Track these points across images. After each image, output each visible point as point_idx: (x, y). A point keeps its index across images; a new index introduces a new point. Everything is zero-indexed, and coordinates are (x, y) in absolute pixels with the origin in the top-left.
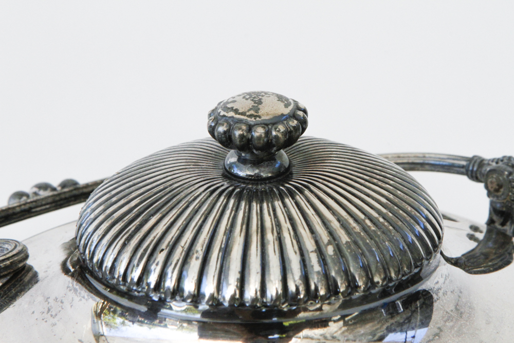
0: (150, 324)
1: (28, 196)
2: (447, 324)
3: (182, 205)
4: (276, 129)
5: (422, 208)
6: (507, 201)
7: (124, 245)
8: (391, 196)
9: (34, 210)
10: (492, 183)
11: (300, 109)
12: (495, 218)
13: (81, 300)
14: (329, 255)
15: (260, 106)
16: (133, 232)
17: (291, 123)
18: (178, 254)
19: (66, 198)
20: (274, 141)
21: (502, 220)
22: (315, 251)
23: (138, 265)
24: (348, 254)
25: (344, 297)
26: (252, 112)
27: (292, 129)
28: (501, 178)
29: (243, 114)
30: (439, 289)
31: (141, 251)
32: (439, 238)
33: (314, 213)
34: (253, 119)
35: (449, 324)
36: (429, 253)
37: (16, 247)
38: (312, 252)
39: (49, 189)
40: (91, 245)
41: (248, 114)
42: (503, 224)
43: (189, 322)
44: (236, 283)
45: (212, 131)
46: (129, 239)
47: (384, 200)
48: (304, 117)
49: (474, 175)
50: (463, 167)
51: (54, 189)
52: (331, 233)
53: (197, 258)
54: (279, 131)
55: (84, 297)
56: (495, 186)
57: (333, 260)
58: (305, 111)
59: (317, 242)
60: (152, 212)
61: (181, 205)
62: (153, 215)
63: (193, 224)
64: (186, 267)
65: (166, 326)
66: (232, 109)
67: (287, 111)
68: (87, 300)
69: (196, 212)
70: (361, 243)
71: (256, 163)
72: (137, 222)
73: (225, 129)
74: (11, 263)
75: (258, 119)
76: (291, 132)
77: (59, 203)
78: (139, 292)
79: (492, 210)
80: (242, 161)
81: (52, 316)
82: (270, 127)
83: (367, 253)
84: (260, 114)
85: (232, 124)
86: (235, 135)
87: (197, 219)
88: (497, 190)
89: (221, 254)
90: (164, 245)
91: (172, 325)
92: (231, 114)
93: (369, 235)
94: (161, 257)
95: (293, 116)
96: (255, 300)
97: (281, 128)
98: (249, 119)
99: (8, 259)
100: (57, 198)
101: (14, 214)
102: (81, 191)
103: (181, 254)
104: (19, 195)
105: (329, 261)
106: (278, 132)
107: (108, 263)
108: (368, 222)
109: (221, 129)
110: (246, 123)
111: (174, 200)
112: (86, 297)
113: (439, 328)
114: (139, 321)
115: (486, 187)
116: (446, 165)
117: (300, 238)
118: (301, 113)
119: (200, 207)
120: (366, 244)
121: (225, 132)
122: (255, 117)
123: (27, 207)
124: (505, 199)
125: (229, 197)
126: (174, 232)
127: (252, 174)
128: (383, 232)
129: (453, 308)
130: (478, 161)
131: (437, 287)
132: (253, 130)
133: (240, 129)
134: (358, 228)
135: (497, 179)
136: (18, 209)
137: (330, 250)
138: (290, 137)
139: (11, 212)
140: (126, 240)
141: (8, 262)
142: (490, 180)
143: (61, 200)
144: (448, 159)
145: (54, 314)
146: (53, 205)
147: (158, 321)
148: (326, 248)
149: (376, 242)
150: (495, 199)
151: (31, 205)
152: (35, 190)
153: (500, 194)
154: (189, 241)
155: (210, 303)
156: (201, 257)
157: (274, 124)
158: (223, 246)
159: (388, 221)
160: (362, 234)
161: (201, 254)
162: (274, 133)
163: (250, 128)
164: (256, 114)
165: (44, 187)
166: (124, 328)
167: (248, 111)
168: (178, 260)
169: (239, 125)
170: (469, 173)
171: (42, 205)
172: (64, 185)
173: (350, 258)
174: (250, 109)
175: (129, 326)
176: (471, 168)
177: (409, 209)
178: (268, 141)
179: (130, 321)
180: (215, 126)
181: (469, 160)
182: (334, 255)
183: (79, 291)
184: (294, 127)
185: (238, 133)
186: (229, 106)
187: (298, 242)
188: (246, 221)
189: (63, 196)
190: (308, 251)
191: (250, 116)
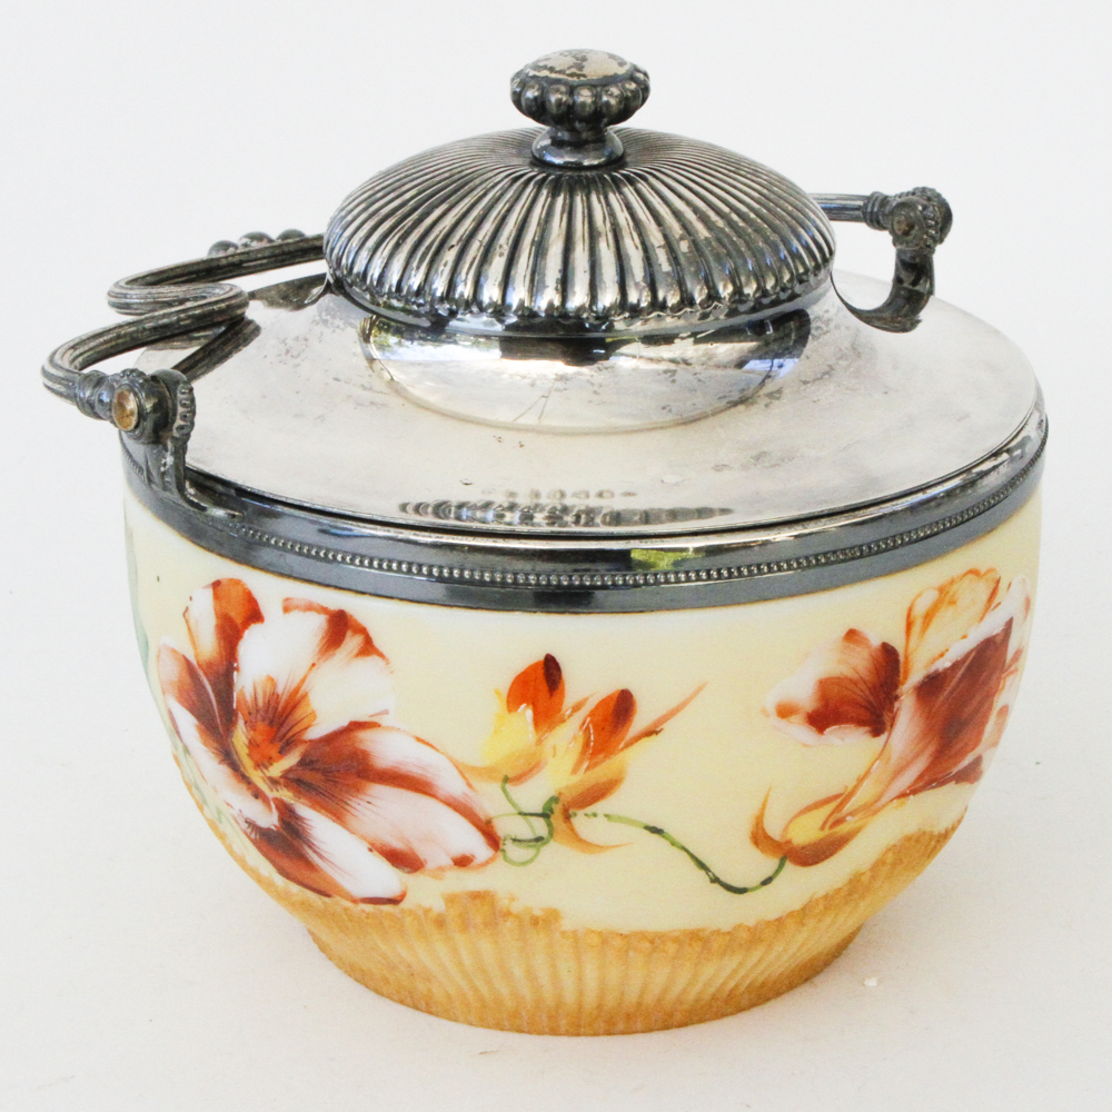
0: (435, 341)
1: (236, 247)
2: (841, 362)
3: (479, 192)
4: (607, 91)
5: (807, 210)
6: (921, 248)
7: (397, 246)
8: (765, 191)
9: (245, 265)
10: (899, 222)
11: (639, 71)
12: (904, 275)
13: (334, 331)
14: (684, 254)
15: (584, 63)
16: (409, 228)
17: (627, 86)
18: (475, 250)
19: (289, 253)
20: (604, 110)
21: (912, 278)
22: (663, 247)
23: (418, 268)
24: (707, 252)
25: (703, 308)
26: (574, 70)
27: (630, 94)
28: (912, 214)
29: (560, 72)
30: (829, 320)
31: (422, 249)
32: (831, 253)
33: (661, 201)
34: (575, 79)
35: (843, 363)
36: (817, 268)
37: (231, 290)
38: (659, 247)
39: (265, 240)
40: (349, 252)
41: (568, 72)
42: (915, 283)
43: (488, 337)
44: (555, 285)
45: (517, 99)
46: (404, 237)
47: (756, 195)
48: (645, 81)
49: (874, 217)
50: (858, 208)
51: (270, 241)
52: (685, 226)
53: (501, 255)
54: (611, 95)
55: (338, 327)
56: (904, 227)
57: (688, 259)
58: (645, 74)
59: (665, 237)
60: (436, 203)
61: (475, 192)
62: (437, 207)
63: (494, 214)
64: (486, 267)
65: (455, 342)
66: (545, 67)
67: (622, 71)
68: (342, 329)
69: (497, 200)
70: (725, 240)
71: (578, 145)
72: (415, 216)
73: (536, 94)
74: (227, 306)
75: (582, 78)
76: (627, 98)
77: (280, 258)
78: (419, 305)
79: (899, 264)
80: (557, 144)
81: (292, 356)
82: (599, 89)
83: (734, 253)
84: (584, 72)
85: (546, 85)
86: (550, 101)
87: (500, 207)
88: (906, 233)
89: (534, 248)
90: (454, 240)
91: (465, 341)
92: (545, 73)
93: (736, 232)
94: (449, 256)
95: (632, 78)
96: (581, 309)
97: (615, 91)
98: (570, 79)
99: (223, 301)
100: (277, 251)
101: (219, 267)
102: (311, 243)
103: (478, 250)
104: (225, 245)
105: (682, 260)
106: (611, 97)
107: (375, 272)
108: (735, 217)
109: (531, 94)
110: (566, 83)
111: (466, 188)
112: (342, 326)
113: (830, 366)
114: (421, 338)
115: (893, 232)
116: (835, 208)
117: (643, 231)
118: (641, 76)
119: (502, 195)
120: (733, 243)
121: (536, 98)
122: (578, 76)
123: (236, 259)
124: (917, 245)
125: (540, 185)
126: (468, 224)
127: (572, 160)
128: (756, 231)
129: (848, 346)
130: (879, 200)
131: (826, 316)
132: (575, 93)
133: (557, 91)
134: (720, 223)
135: (907, 217)
136: (224, 262)
137: (684, 246)
138: (625, 105)
139: (214, 264)
140: (400, 238)
141: (223, 305)
142: (896, 219)
143: (284, 253)
144: (837, 199)
145: (295, 354)
146: (273, 259)
147: (444, 336)
148: (679, 244)
149: (745, 241)
150: (903, 247)
151: (242, 258)
152: (245, 240)
153: (910, 238)
154: (489, 234)
155: (520, 313)
156: (506, 253)
157: (605, 85)
158: (536, 239)
159: (762, 219)
160: (727, 230)
161: (506, 250)
162: (605, 98)
163: (572, 90)
164: (578, 72)
165: (259, 237)
166: (401, 350)
167: (569, 68)
168: (475, 258)
169: (555, 86)
170: (868, 217)
171: (256, 260)
172: (285, 236)
173: (711, 259)
174: (571, 67)
175: (407, 347)
176: (869, 210)
177: (790, 208)
178: (596, 109)
179: (407, 339)
180: (521, 92)
181: (868, 199)
182: (690, 252)
183: (330, 320)
184: (632, 91)
185: (553, 98)
186: (541, 64)
187: (640, 235)
188: (567, 208)
189: (286, 249)
190: (653, 246)
191: (572, 75)
